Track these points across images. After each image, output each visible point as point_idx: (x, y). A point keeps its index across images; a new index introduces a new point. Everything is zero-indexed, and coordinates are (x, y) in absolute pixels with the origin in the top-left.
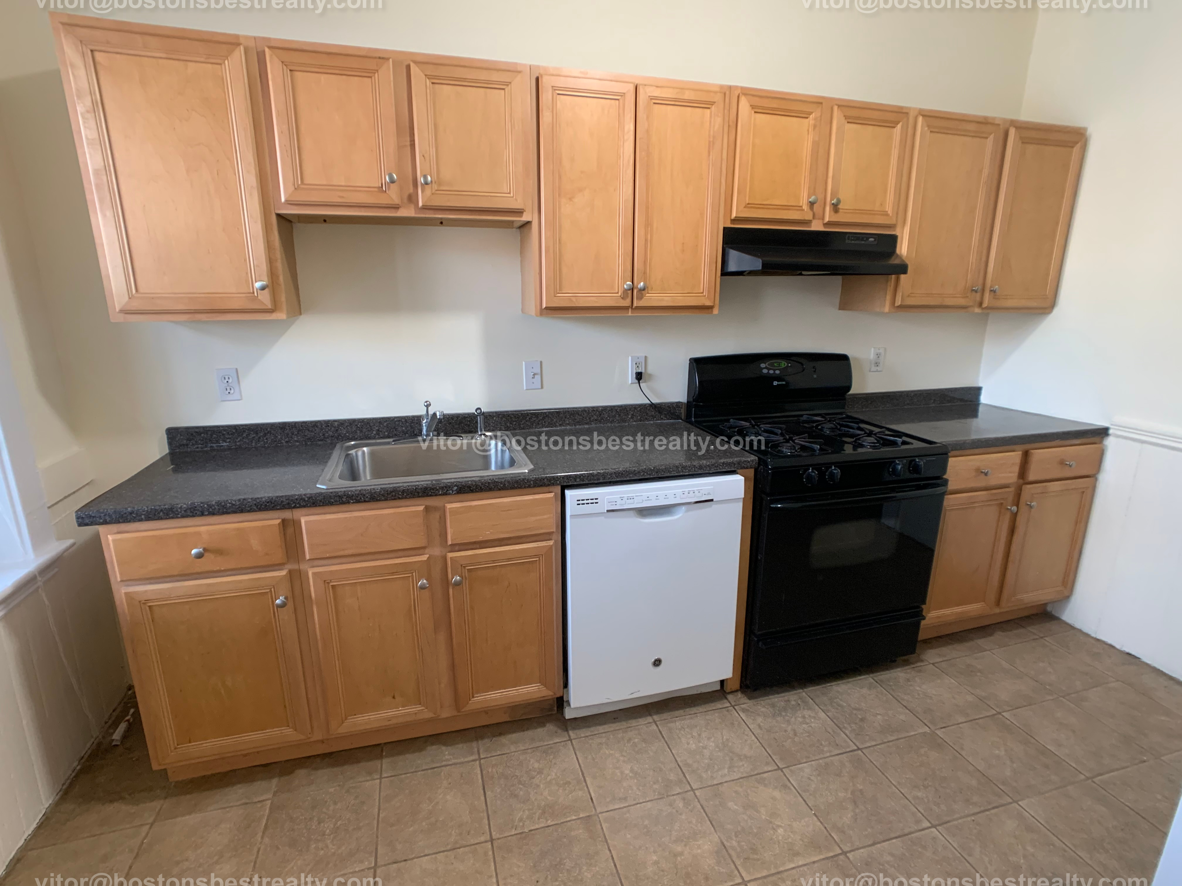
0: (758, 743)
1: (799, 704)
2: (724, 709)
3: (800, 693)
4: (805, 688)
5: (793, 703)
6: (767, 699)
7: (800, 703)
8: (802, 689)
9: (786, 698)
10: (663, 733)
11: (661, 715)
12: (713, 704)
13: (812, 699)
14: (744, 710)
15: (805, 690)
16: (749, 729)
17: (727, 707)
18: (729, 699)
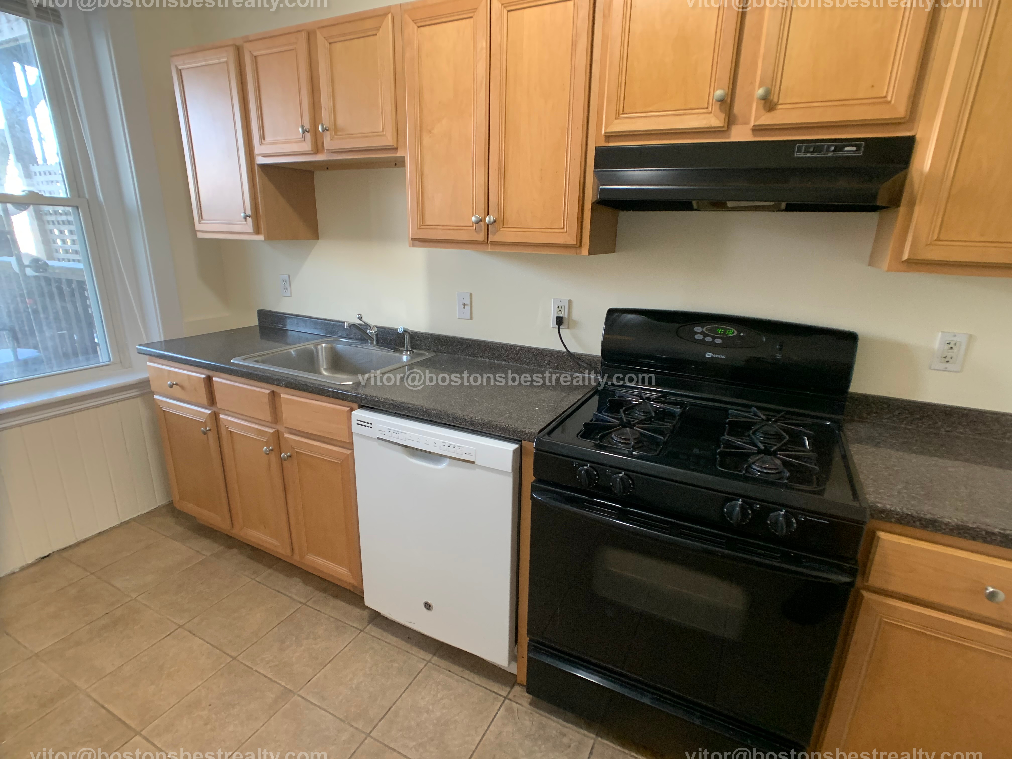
0: (474, 747)
1: (570, 747)
2: (494, 694)
3: (588, 737)
4: (602, 738)
5: (565, 740)
6: (546, 717)
7: (572, 746)
8: (597, 735)
9: (565, 731)
10: (420, 674)
11: (442, 661)
12: (492, 683)
13: (591, 753)
14: (510, 710)
15: (599, 739)
16: (486, 728)
17: (501, 695)
18: (513, 690)
